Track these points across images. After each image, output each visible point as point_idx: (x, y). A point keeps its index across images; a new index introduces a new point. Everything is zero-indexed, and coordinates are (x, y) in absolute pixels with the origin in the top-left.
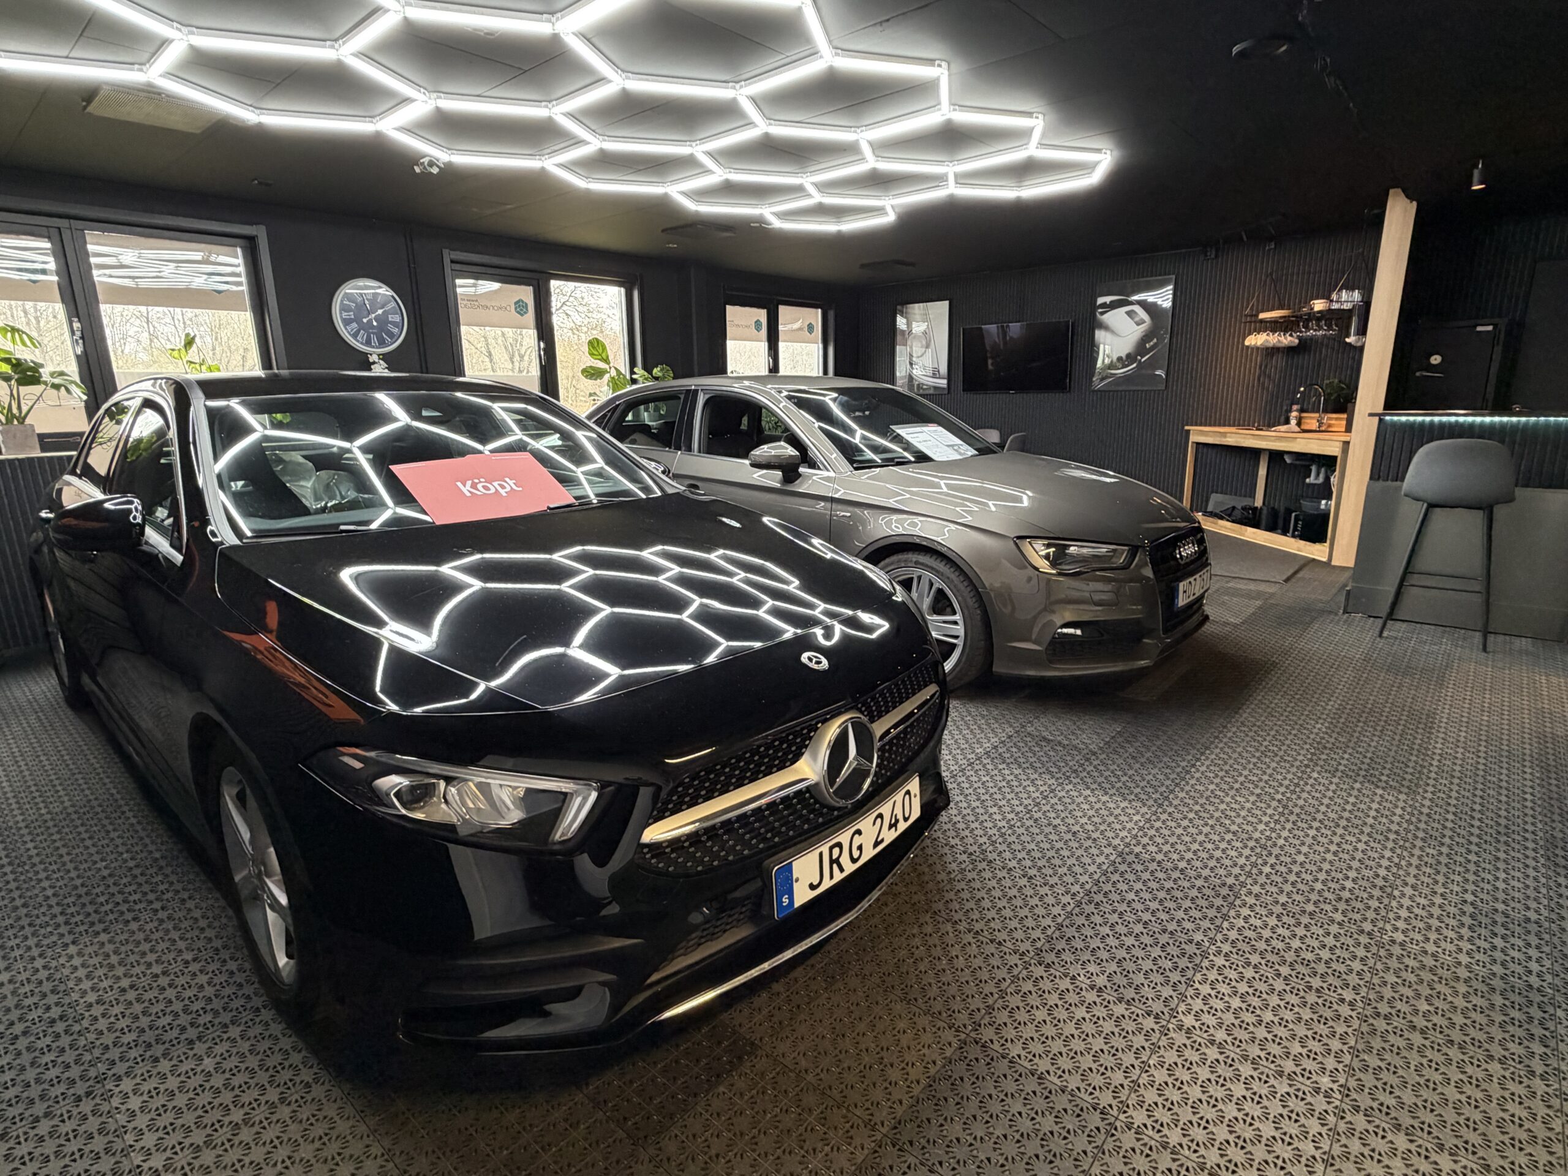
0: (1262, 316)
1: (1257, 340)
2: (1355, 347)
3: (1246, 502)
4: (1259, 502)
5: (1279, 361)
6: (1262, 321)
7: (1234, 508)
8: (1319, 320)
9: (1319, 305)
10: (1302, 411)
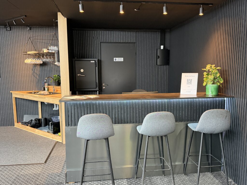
0: (28, 53)
1: (29, 61)
2: (58, 66)
3: (36, 117)
4: (40, 117)
5: (38, 68)
6: (29, 54)
7: (32, 120)
8: (46, 55)
9: (45, 51)
10: (49, 85)
